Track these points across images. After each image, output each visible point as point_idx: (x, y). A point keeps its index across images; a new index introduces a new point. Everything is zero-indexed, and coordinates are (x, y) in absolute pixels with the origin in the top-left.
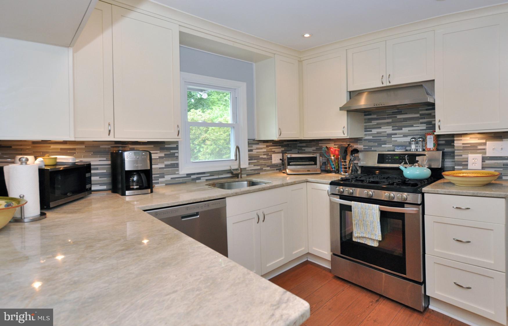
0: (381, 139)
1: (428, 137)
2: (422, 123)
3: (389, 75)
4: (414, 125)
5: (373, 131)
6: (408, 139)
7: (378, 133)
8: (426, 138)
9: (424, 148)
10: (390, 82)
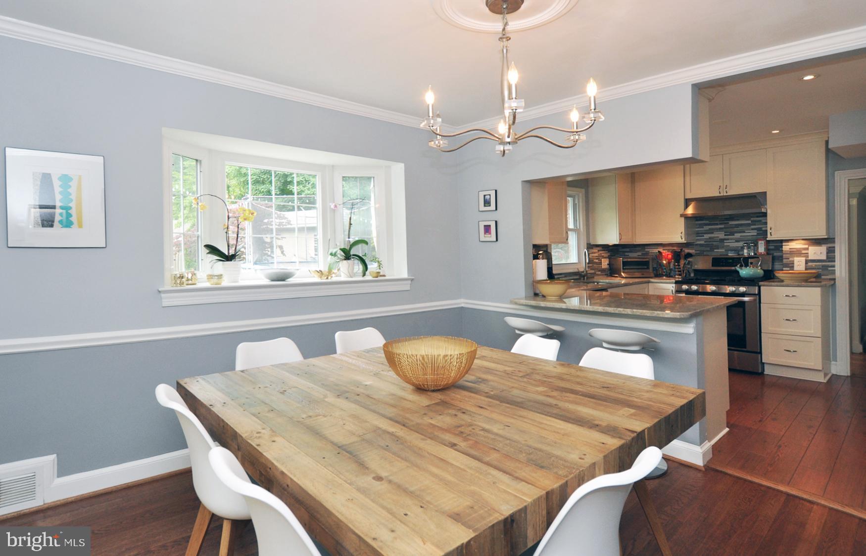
0: (713, 244)
1: (760, 242)
2: (752, 229)
3: (726, 186)
4: (746, 231)
5: (705, 236)
6: (741, 244)
7: (710, 238)
8: (758, 243)
9: (756, 252)
10: (727, 193)
